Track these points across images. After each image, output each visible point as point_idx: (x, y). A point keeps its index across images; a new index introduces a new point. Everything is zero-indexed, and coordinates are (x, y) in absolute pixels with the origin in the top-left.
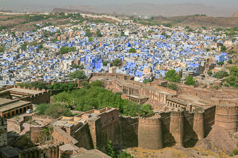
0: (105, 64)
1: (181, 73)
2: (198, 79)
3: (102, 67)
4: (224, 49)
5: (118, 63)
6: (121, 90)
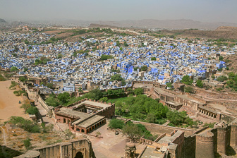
0: (135, 70)
1: (193, 77)
2: (205, 82)
3: (133, 71)
6: (159, 97)
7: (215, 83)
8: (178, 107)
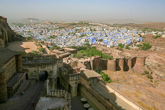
0: (97, 41)
1: (124, 45)
4: (141, 36)
5: (101, 40)
6: (102, 50)
7: (136, 47)
8: (109, 54)
